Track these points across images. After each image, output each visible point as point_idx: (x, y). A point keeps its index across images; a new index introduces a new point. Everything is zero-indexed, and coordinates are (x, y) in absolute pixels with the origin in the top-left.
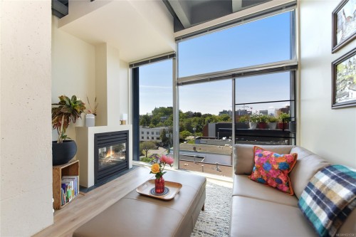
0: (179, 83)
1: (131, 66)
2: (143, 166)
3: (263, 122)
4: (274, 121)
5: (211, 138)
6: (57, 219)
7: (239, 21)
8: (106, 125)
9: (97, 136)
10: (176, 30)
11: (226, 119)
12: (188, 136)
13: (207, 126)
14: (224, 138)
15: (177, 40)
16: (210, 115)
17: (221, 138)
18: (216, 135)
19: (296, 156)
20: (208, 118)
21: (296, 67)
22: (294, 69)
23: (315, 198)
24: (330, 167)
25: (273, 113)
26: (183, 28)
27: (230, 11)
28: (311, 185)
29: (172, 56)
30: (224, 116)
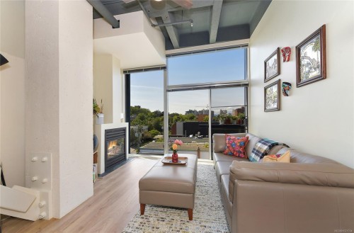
0: (168, 90)
1: (125, 72)
2: (137, 157)
3: (228, 120)
4: (235, 119)
5: (179, 136)
6: (96, 191)
7: (213, 50)
8: (112, 122)
9: (107, 132)
10: (167, 48)
11: (192, 118)
12: (157, 134)
13: (175, 124)
14: (191, 136)
15: (168, 56)
16: (177, 115)
17: (188, 136)
18: (184, 133)
19: (248, 138)
20: (176, 117)
21: (247, 85)
22: (246, 86)
23: (256, 154)
24: (263, 140)
25: (231, 112)
26: (172, 48)
27: (208, 42)
28: (254, 149)
29: (164, 68)
30: (191, 115)
